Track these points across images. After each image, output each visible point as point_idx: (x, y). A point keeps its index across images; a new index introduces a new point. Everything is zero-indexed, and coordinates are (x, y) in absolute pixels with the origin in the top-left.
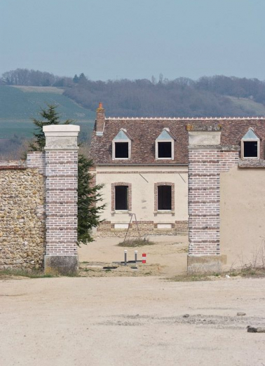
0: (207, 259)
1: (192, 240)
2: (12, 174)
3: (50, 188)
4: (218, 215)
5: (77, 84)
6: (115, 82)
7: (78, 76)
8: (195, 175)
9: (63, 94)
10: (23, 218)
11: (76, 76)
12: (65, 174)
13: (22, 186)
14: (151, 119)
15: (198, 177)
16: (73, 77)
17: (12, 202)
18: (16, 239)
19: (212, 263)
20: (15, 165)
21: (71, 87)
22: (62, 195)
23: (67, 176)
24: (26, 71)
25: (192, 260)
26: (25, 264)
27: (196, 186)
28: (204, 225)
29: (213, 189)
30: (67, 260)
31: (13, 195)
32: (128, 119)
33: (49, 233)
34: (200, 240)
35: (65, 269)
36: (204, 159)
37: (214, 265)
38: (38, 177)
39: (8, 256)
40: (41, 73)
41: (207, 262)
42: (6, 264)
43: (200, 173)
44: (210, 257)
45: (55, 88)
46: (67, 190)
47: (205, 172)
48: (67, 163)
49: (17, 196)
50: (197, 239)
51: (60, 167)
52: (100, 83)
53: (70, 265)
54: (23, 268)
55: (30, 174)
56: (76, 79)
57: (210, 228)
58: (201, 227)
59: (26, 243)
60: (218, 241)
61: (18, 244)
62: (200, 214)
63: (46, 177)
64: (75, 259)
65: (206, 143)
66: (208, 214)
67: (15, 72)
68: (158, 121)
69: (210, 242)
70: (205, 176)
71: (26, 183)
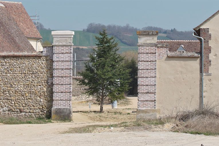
0: (149, 111)
1: (140, 100)
2: (34, 60)
3: (56, 68)
4: (155, 85)
5: (172, 33)
6: (188, 32)
7: (173, 29)
8: (142, 61)
9: (166, 37)
10: (40, 85)
11: (172, 29)
12: (65, 60)
13: (40, 67)
14: (175, 41)
15: (143, 62)
16: (171, 30)
17: (34, 76)
18: (36, 98)
19: (151, 114)
20: (36, 54)
21: (169, 34)
22: (63, 72)
23: (66, 61)
24: (152, 27)
25: (139, 112)
26: (41, 113)
27: (142, 68)
28: (147, 91)
29: (152, 69)
30: (65, 110)
31: (35, 72)
32: (165, 41)
33: (55, 95)
34: (144, 100)
35: (64, 116)
36: (147, 51)
37: (152, 115)
38: (49, 62)
39: (31, 108)
40: (158, 28)
41: (148, 113)
42: (30, 112)
43: (145, 60)
44: (150, 110)
45: (163, 34)
46: (65, 69)
47: (147, 59)
48: (66, 53)
49: (37, 73)
50: (142, 99)
51: (62, 56)
52: (182, 32)
53: (66, 114)
54: (40, 115)
55: (44, 59)
56: (172, 30)
57: (150, 93)
58: (145, 92)
59: (42, 100)
60: (155, 101)
61: (37, 101)
62: (145, 84)
63: (53, 61)
64: (70, 110)
65: (148, 42)
66: (149, 84)
67: (147, 27)
68: (179, 42)
69: (150, 101)
70: (147, 61)
71: (42, 65)
